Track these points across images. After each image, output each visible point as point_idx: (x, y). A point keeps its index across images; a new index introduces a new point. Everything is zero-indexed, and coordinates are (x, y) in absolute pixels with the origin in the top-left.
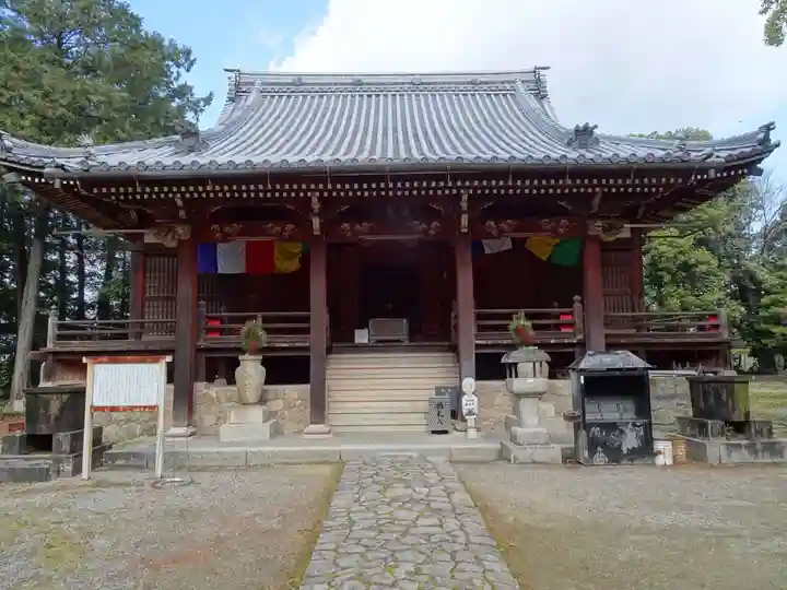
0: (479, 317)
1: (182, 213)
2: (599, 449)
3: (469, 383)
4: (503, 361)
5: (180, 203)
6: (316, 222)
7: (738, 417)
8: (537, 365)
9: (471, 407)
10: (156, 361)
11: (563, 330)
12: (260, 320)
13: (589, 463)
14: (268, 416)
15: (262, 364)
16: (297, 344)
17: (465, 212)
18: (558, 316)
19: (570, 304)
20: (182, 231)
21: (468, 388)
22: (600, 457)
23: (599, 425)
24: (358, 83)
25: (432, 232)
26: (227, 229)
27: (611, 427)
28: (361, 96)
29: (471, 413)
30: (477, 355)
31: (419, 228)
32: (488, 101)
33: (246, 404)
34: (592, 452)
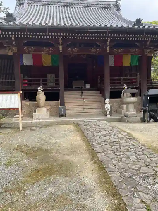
0: (110, 80)
1: (14, 42)
2: (152, 118)
3: (108, 101)
5: (13, 39)
6: (61, 48)
9: (108, 108)
12: (41, 81)
13: (149, 122)
14: (48, 110)
15: (44, 95)
16: (55, 88)
17: (108, 45)
20: (15, 49)
21: (107, 102)
22: (152, 120)
24: (60, 2)
26: (30, 49)
28: (61, 7)
29: (108, 110)
30: (110, 91)
31: (93, 51)
32: (102, 11)
33: (40, 107)
34: (150, 119)
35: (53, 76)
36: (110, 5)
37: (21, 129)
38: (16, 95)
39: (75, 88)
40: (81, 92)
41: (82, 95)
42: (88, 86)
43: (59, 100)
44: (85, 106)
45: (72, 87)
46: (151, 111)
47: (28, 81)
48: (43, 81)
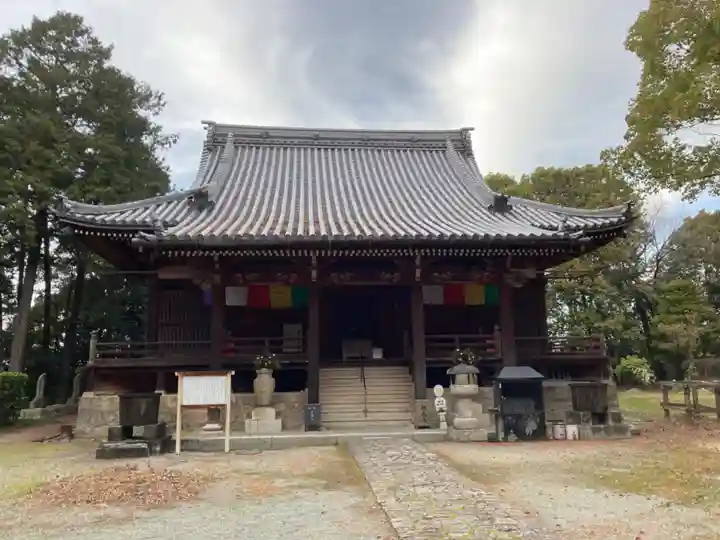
1: (217, 266)
2: (512, 431)
3: (438, 390)
4: (448, 372)
5: (216, 259)
6: (314, 274)
7: (599, 410)
8: (471, 375)
10: (225, 374)
11: (488, 350)
13: (505, 440)
14: (278, 415)
15: (273, 376)
17: (418, 268)
18: (484, 340)
19: (492, 331)
22: (512, 437)
23: (511, 415)
24: (317, 138)
25: (395, 280)
26: (247, 277)
27: (519, 417)
28: (319, 149)
29: (442, 411)
30: (427, 369)
31: (386, 278)
32: (424, 157)
33: (261, 406)
34: (507, 434)
35: (299, 327)
36: (444, 141)
37: (227, 449)
38: (223, 378)
39: (349, 358)
40: (359, 369)
41: (363, 378)
42: (377, 355)
43: (307, 390)
44: (368, 406)
45: (341, 357)
46: (509, 415)
47: (236, 345)
48: (271, 342)
